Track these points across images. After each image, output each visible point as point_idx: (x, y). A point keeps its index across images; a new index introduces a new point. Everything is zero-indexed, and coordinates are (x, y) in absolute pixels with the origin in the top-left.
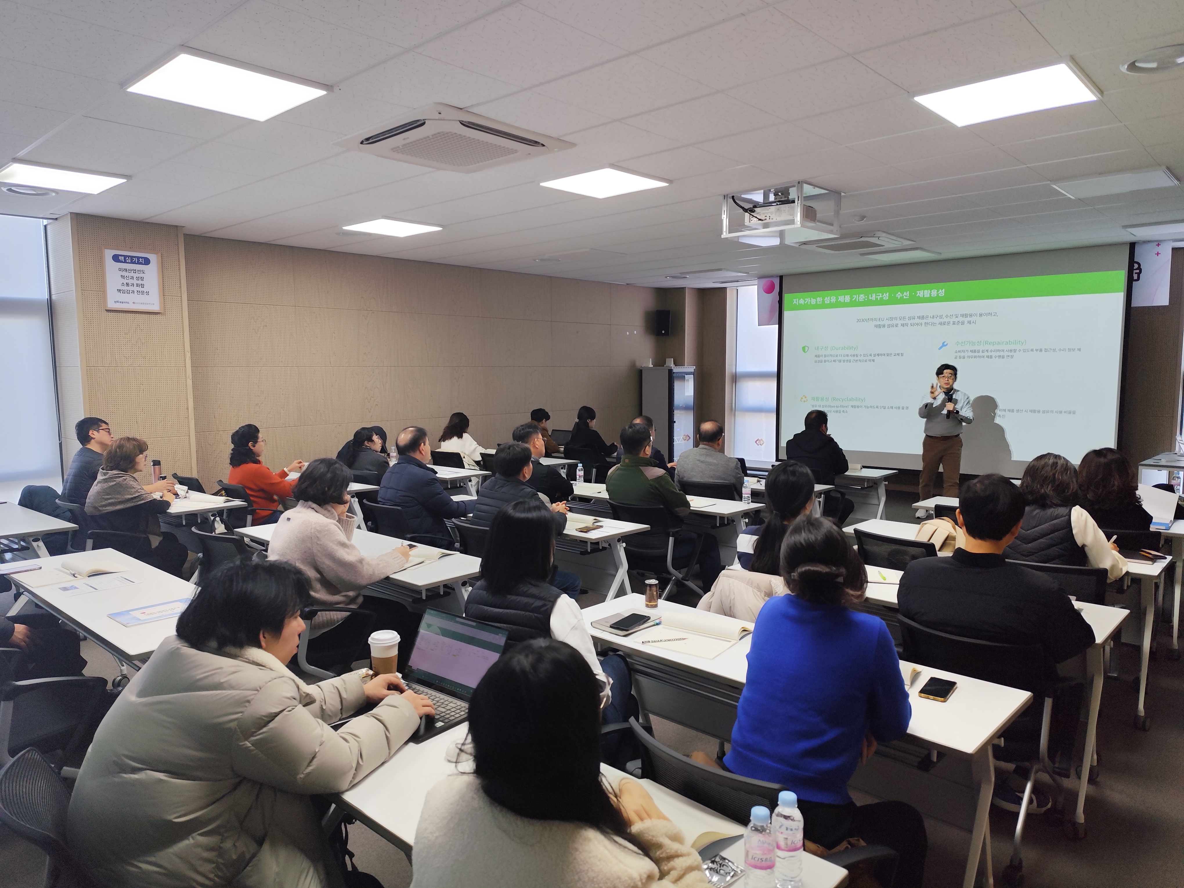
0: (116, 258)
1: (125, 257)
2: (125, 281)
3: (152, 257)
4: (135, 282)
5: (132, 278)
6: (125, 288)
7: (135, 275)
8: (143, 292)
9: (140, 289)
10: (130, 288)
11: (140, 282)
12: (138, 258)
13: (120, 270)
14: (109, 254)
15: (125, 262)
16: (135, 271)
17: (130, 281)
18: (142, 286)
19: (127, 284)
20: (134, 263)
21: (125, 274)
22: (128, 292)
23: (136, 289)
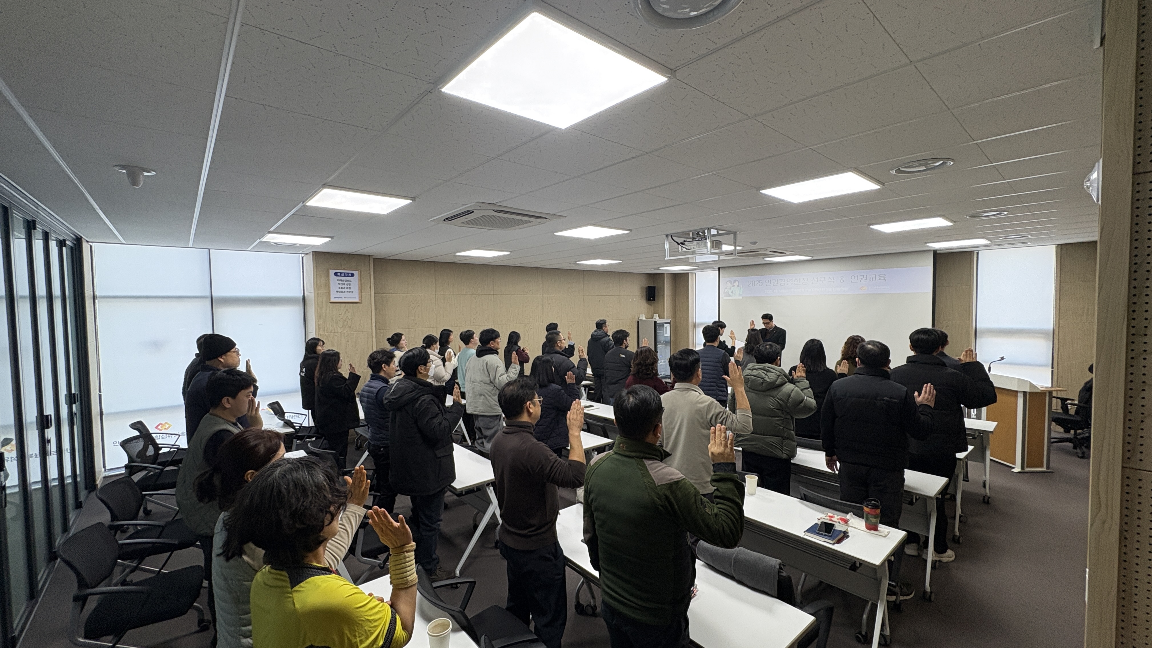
0: (336, 274)
1: (341, 273)
2: (340, 286)
3: (355, 272)
4: (346, 286)
5: (344, 284)
6: (341, 290)
7: (346, 283)
8: (350, 292)
9: (348, 290)
10: (343, 290)
11: (349, 286)
12: (348, 273)
13: (338, 280)
14: (332, 272)
15: (341, 276)
16: (346, 281)
17: (343, 286)
18: (350, 288)
19: (342, 288)
20: (346, 276)
21: (340, 282)
22: (342, 292)
23: (346, 290)
